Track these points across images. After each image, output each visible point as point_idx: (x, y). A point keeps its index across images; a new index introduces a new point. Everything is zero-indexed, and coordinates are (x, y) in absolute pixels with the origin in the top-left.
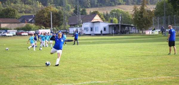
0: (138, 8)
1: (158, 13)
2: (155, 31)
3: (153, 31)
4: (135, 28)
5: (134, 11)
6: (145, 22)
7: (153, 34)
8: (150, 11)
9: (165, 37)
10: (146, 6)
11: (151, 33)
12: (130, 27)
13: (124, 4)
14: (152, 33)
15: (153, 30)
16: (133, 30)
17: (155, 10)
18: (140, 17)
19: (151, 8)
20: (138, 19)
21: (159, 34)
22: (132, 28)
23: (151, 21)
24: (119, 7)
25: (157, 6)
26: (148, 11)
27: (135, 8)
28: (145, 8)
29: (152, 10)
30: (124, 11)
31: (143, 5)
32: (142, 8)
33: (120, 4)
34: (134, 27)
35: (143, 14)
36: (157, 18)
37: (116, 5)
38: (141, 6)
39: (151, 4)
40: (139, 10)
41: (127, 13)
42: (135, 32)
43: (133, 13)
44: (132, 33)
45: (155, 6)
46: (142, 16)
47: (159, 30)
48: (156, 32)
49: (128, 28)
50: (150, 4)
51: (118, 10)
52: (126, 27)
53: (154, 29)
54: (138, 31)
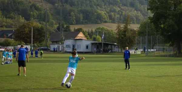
0: (122, 27)
1: (141, 33)
2: (137, 51)
3: (136, 51)
4: (118, 47)
5: (117, 30)
6: (128, 41)
7: (135, 54)
8: (134, 30)
9: (147, 57)
10: (130, 25)
11: (133, 53)
12: (113, 46)
13: (110, 23)
14: (135, 52)
15: (135, 50)
16: (116, 49)
17: (139, 29)
18: (123, 36)
19: (135, 27)
20: (121, 38)
21: (141, 54)
22: (115, 47)
23: (134, 40)
24: (104, 25)
25: (141, 25)
26: (131, 30)
27: (118, 27)
28: (129, 27)
29: (135, 29)
30: (108, 29)
31: (127, 24)
32: (126, 27)
33: (106, 22)
34: (117, 46)
35: (126, 33)
36: (140, 38)
37: (101, 23)
38: (125, 24)
39: (137, 23)
40: (122, 29)
41: (111, 31)
42: (118, 51)
43: (116, 31)
44: (115, 52)
45: (139, 26)
46: (125, 35)
47: (142, 50)
48: (139, 52)
49: (111, 47)
50: (136, 23)
51: (103, 28)
52: (109, 46)
53: (137, 49)
54: (121, 50)
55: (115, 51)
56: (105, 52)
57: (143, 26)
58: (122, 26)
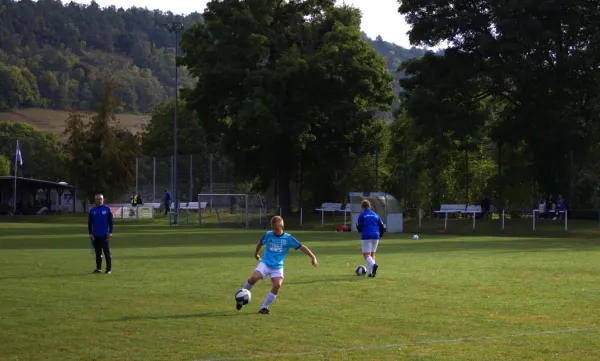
0: (85, 123)
1: (155, 144)
2: (140, 208)
3: (135, 209)
4: (72, 195)
5: (69, 135)
6: (110, 173)
7: (135, 217)
8: (130, 135)
9: (176, 228)
10: (114, 119)
11: (127, 215)
12: (53, 191)
13: (42, 107)
14: (132, 213)
15: (134, 205)
16: (64, 203)
17: (147, 132)
18: (89, 155)
19: (134, 123)
20: (82, 163)
21: (156, 217)
22: (60, 195)
23: (131, 170)
24: (23, 116)
25: (155, 118)
26: (120, 135)
27: (73, 123)
28: (111, 124)
29: (134, 132)
30: (37, 129)
31: (103, 113)
32: (100, 125)
33: (27, 104)
34: (66, 192)
35: (102, 146)
36: (150, 163)
37: (11, 107)
38: (96, 114)
39: (141, 110)
40: (88, 129)
41: (47, 137)
42: (71, 210)
43: (65, 139)
44: (60, 212)
45: (146, 119)
46: (97, 153)
47: (157, 205)
48: (146, 211)
49: (48, 195)
50: (137, 111)
51: (16, 126)
52: (40, 190)
53: (140, 202)
54: (84, 205)
55: (61, 208)
56: (26, 211)
57: (164, 121)
58: (87, 119)
